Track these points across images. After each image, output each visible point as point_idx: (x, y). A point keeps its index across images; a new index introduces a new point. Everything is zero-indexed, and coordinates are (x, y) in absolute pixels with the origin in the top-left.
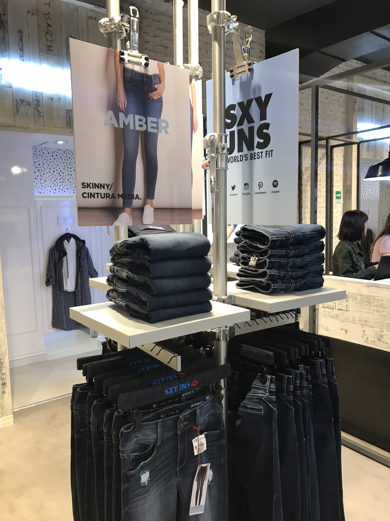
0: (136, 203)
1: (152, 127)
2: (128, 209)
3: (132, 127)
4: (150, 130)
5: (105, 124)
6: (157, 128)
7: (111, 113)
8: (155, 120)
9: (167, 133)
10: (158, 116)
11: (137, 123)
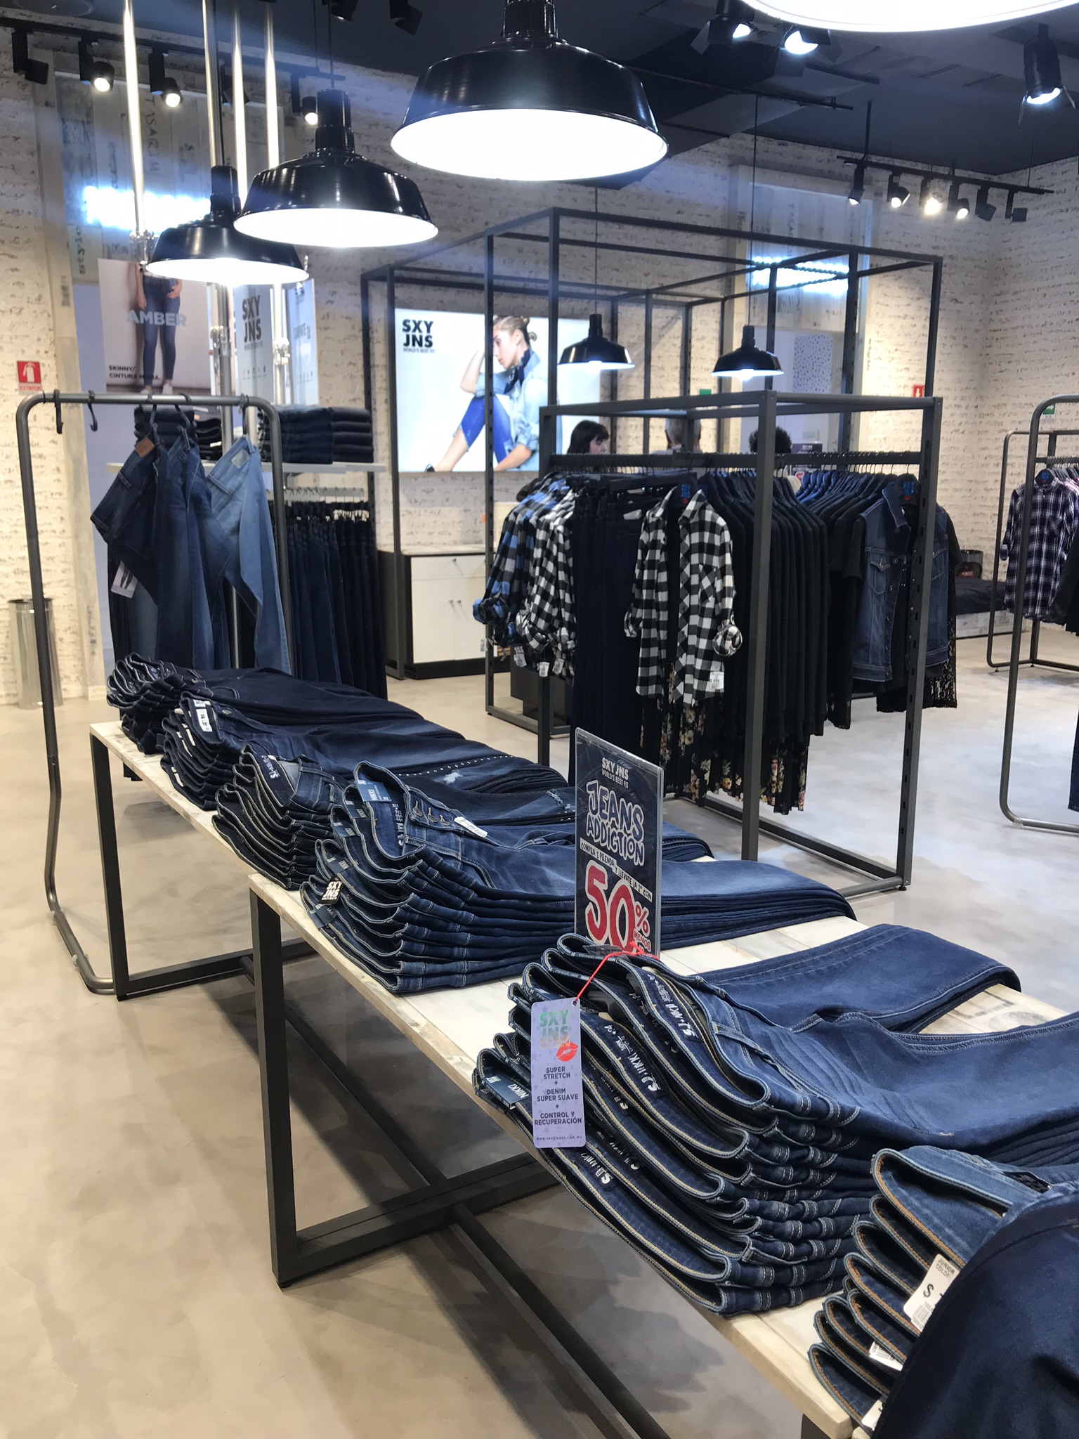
0: (155, 382)
1: (170, 322)
2: (148, 387)
3: (151, 322)
4: (168, 324)
5: (128, 321)
6: (175, 321)
7: (133, 312)
8: (173, 315)
9: (184, 324)
10: (176, 311)
11: (156, 319)
